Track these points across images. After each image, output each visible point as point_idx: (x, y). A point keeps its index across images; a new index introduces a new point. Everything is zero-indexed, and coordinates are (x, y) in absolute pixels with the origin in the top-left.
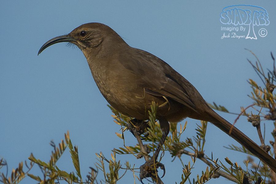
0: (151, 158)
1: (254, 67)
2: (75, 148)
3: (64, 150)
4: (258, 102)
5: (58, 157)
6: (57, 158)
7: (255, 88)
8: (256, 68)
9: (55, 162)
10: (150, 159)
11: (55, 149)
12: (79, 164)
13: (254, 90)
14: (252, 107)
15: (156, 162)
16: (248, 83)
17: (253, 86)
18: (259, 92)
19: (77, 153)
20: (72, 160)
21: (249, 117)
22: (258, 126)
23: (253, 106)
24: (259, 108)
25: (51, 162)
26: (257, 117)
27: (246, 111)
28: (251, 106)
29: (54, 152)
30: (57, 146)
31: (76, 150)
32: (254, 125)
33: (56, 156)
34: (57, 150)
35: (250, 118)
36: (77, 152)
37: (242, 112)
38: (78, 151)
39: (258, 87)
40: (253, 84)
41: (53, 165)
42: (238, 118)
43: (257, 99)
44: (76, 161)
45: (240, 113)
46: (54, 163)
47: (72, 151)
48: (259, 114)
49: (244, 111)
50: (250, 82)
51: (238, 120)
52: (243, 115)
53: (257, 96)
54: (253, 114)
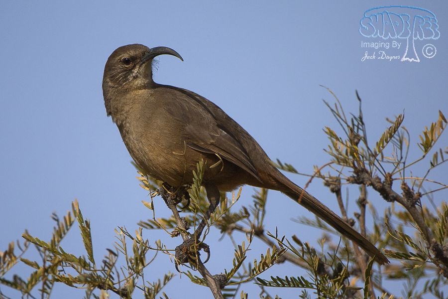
0: (191, 235)
1: (332, 110)
2: (86, 222)
3: (71, 225)
4: (337, 158)
5: (63, 235)
6: (61, 237)
7: (334, 140)
8: (335, 112)
9: (59, 241)
10: (190, 237)
11: (58, 224)
12: (91, 244)
13: (333, 142)
14: (330, 166)
15: (198, 242)
16: (325, 133)
17: (331, 136)
18: (339, 145)
19: (89, 230)
20: (83, 239)
21: (326, 179)
22: (337, 192)
23: (332, 165)
24: (339, 167)
25: (53, 242)
26: (337, 179)
27: (321, 171)
28: (328, 164)
29: (57, 228)
30: (62, 221)
31: (88, 225)
32: (333, 191)
33: (60, 234)
34: (61, 226)
35: (327, 181)
36: (89, 228)
37: (316, 173)
38: (91, 227)
39: (337, 139)
40: (332, 134)
41: (55, 246)
42: (310, 181)
43: (337, 155)
44: (87, 241)
45: (313, 174)
46: (57, 243)
47: (83, 227)
48: (339, 175)
49: (319, 171)
50: (327, 131)
51: (310, 184)
52: (318, 177)
53: (337, 150)
54: (332, 176)
